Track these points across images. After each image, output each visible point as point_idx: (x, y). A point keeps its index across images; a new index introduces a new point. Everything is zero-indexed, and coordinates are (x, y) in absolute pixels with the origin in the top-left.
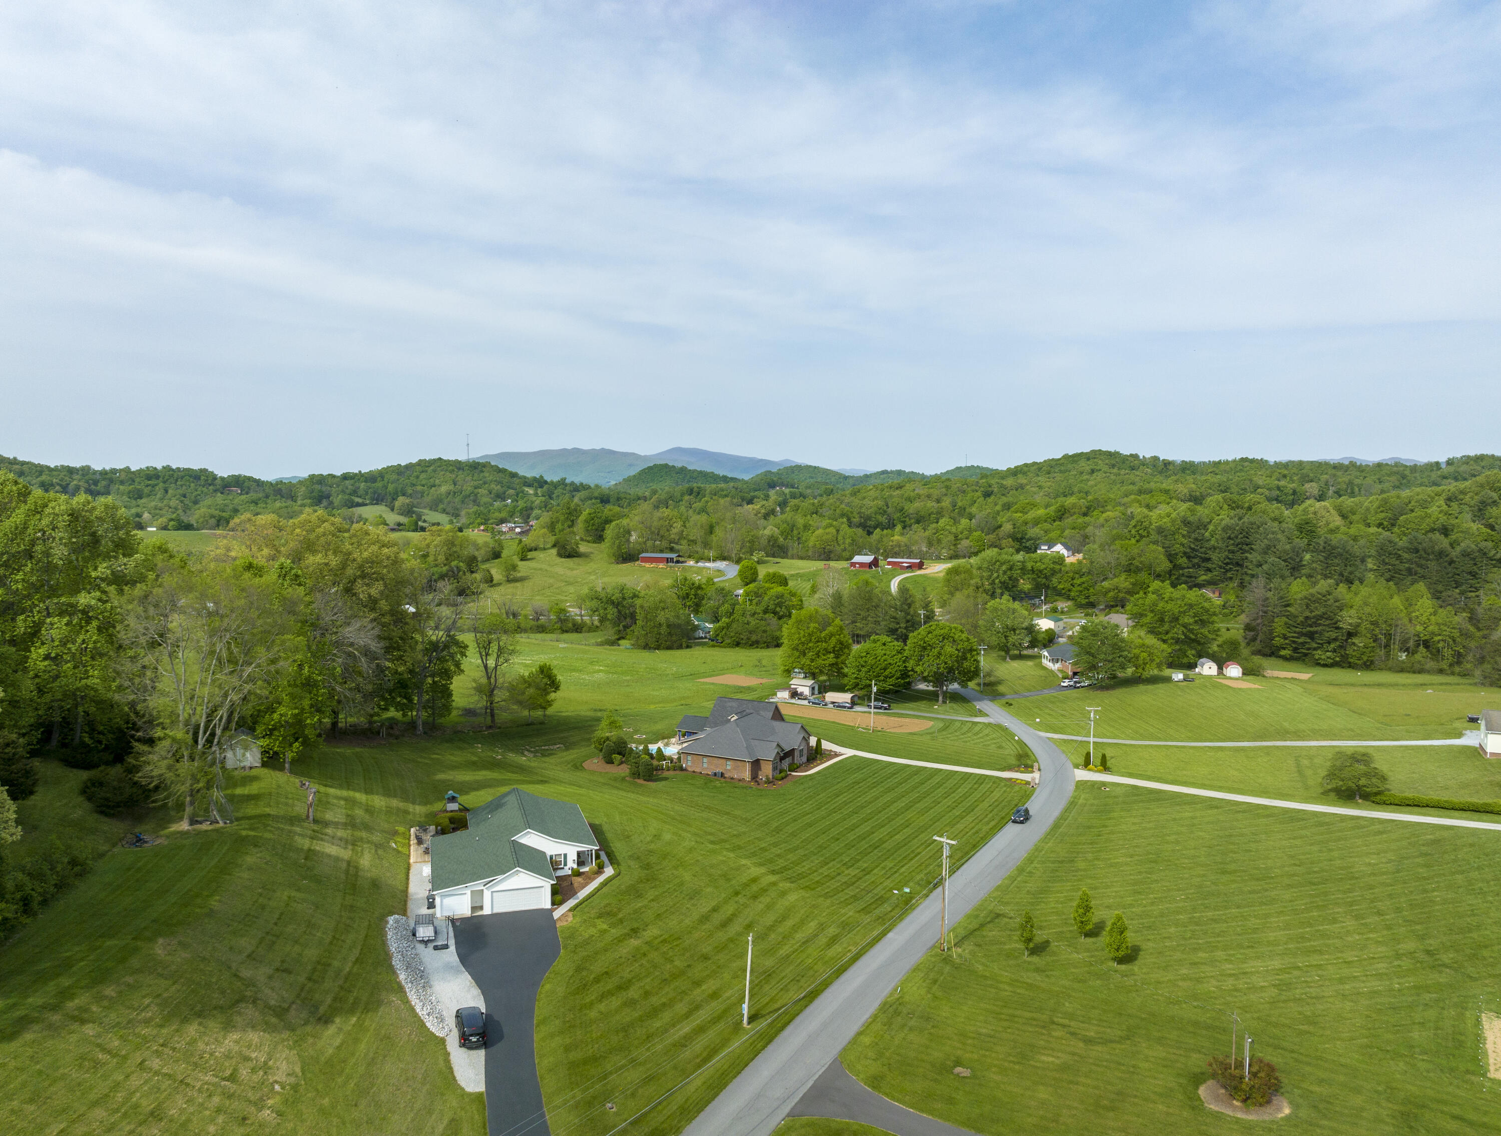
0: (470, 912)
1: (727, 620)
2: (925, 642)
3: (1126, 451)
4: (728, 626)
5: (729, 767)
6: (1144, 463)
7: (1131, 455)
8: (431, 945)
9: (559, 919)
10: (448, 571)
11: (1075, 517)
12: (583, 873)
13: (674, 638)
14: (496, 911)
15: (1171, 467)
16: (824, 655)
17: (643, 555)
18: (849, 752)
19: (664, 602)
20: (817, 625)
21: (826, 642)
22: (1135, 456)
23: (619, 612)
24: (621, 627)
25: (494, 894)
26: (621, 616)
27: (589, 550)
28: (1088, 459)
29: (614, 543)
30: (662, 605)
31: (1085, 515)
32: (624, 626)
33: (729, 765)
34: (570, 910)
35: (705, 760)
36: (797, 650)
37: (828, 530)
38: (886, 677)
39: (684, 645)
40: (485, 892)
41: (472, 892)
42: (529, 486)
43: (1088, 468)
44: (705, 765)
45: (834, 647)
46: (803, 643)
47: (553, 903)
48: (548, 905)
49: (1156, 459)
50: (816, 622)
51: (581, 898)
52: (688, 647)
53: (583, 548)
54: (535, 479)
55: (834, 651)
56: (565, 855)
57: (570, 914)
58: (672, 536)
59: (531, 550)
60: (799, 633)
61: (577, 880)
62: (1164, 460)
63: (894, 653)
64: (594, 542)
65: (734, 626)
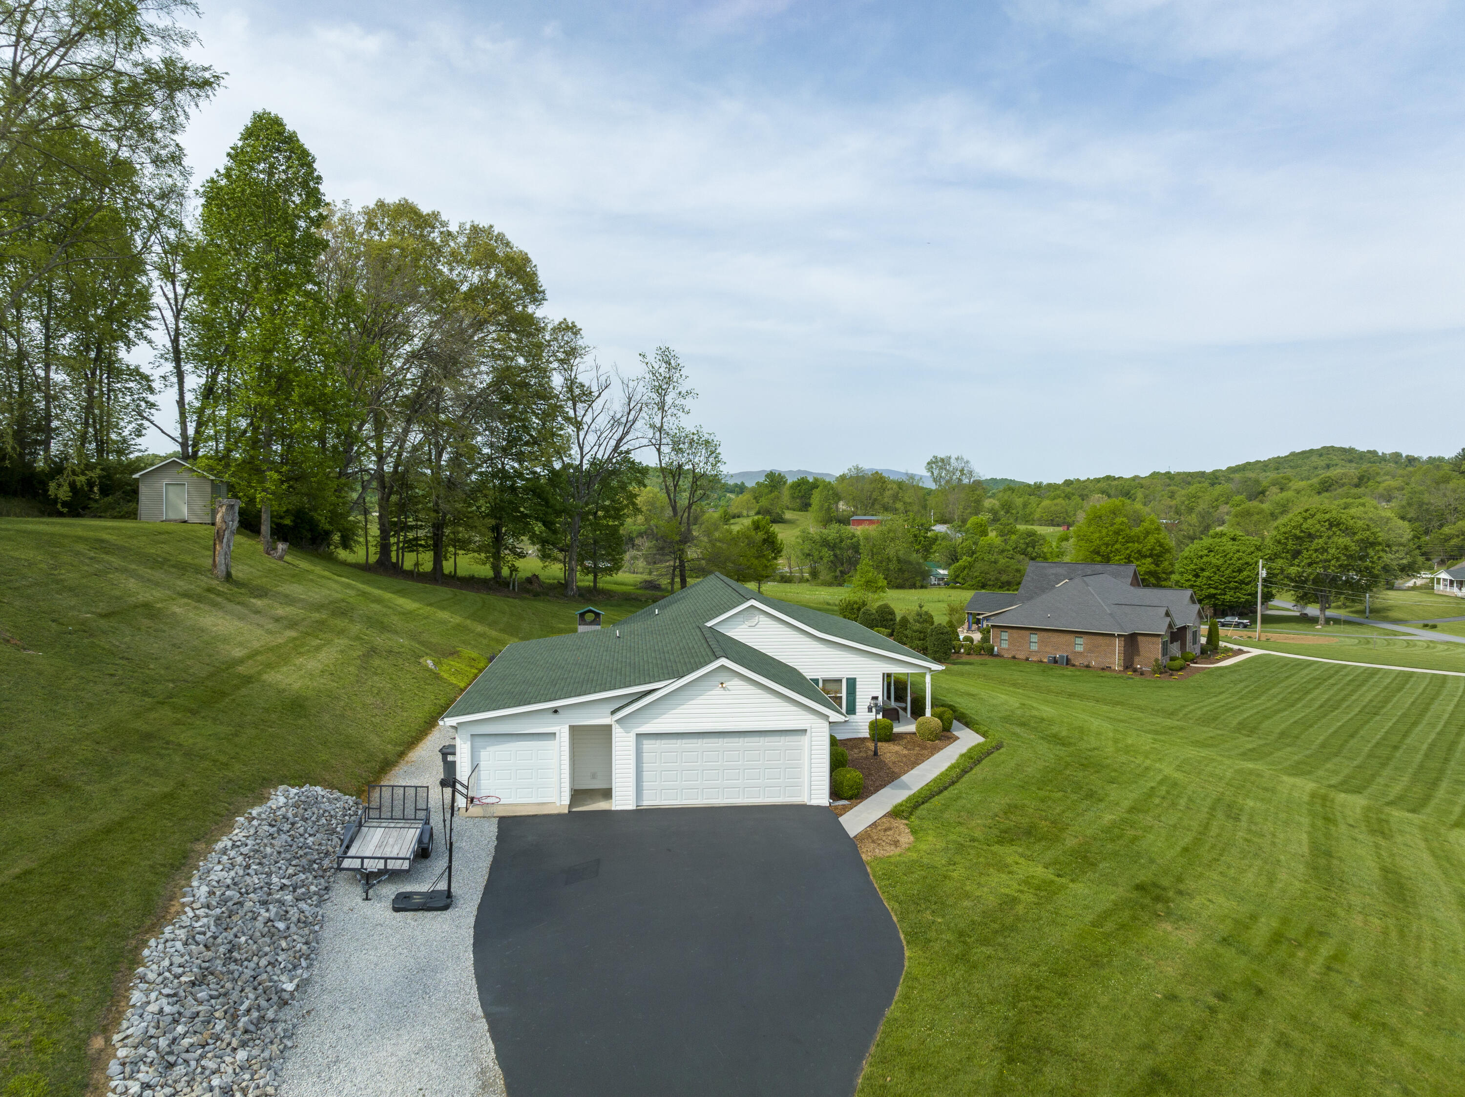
0: (566, 800)
1: (969, 559)
2: (1302, 531)
3: (1362, 447)
4: (970, 566)
5: (1079, 649)
6: (1383, 459)
7: (1369, 452)
8: (390, 891)
9: (865, 836)
10: (647, 529)
11: (1345, 488)
12: (900, 736)
13: (906, 575)
14: (650, 801)
15: (1416, 463)
16: (1137, 559)
17: (855, 518)
18: (1256, 652)
19: (895, 531)
20: (1125, 520)
21: (1139, 543)
22: (1374, 453)
23: (835, 555)
24: (838, 573)
25: (648, 745)
26: (836, 561)
27: (795, 517)
28: (1321, 455)
29: (822, 506)
30: (891, 535)
31: (1357, 486)
32: (841, 572)
33: (1080, 645)
34: (896, 813)
35: (1034, 638)
36: (1098, 553)
37: (1056, 501)
38: (1242, 582)
39: (918, 584)
40: (618, 732)
41: (573, 729)
42: (732, 492)
43: (1323, 464)
44: (1034, 647)
45: (1152, 550)
46: (1107, 545)
47: (835, 793)
48: (820, 797)
49: (1397, 455)
50: (1125, 516)
51: (915, 789)
52: (922, 587)
53: (788, 515)
54: (736, 485)
55: (1151, 556)
56: (852, 683)
57: (900, 824)
58: (886, 500)
59: (734, 517)
60: (1100, 532)
61: (889, 751)
62: (1407, 456)
63: (1253, 549)
64: (801, 510)
65: (978, 565)
